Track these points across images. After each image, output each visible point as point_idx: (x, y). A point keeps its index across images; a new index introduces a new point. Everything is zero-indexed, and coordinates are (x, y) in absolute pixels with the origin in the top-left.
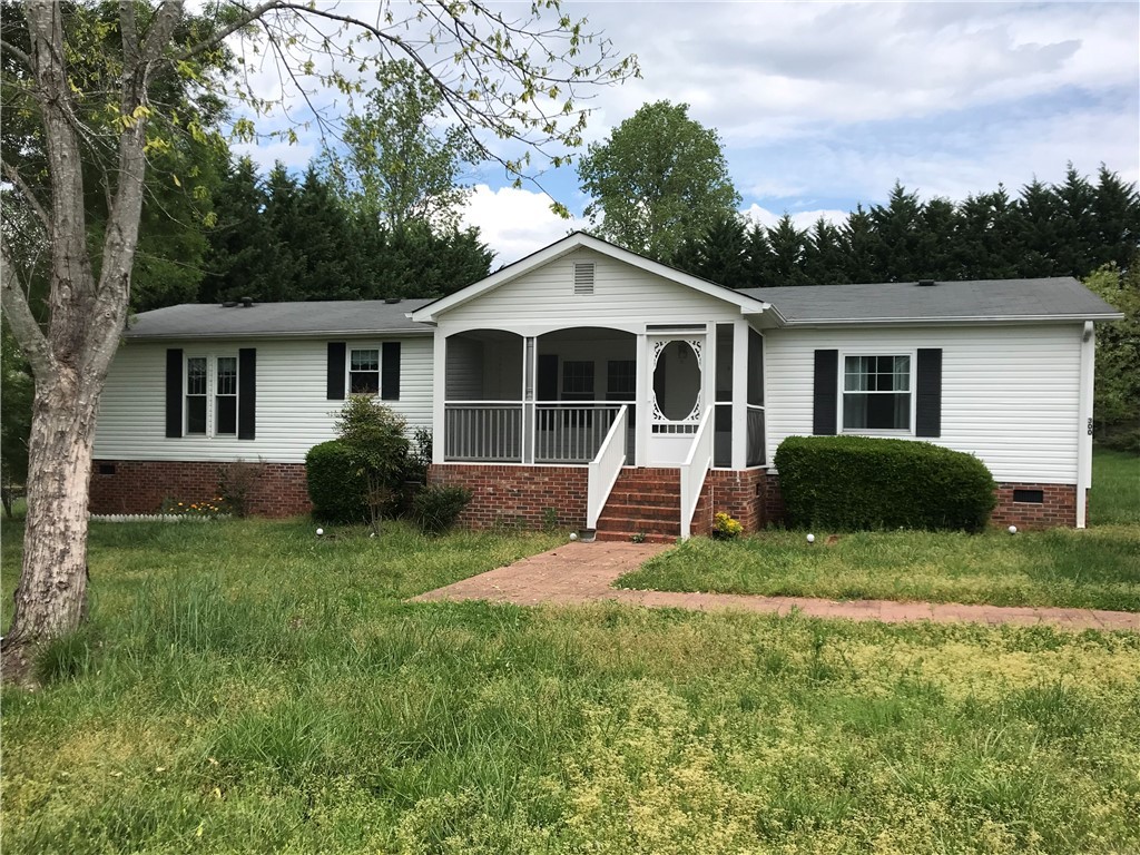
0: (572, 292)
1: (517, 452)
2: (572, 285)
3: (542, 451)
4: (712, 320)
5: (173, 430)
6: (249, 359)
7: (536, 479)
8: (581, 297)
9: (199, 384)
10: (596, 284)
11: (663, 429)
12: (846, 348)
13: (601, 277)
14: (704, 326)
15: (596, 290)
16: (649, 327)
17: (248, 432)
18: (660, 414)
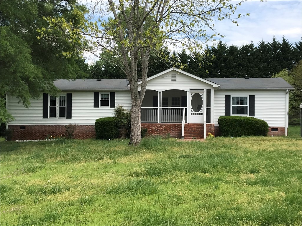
0: (171, 81)
1: (157, 120)
2: (171, 79)
3: (163, 120)
4: (205, 88)
5: (45, 116)
6: (69, 97)
7: (162, 127)
8: (173, 82)
9: (53, 103)
10: (177, 79)
11: (194, 114)
12: (233, 95)
13: (178, 78)
14: (203, 90)
15: (177, 81)
16: (190, 90)
17: (69, 116)
18: (193, 110)
